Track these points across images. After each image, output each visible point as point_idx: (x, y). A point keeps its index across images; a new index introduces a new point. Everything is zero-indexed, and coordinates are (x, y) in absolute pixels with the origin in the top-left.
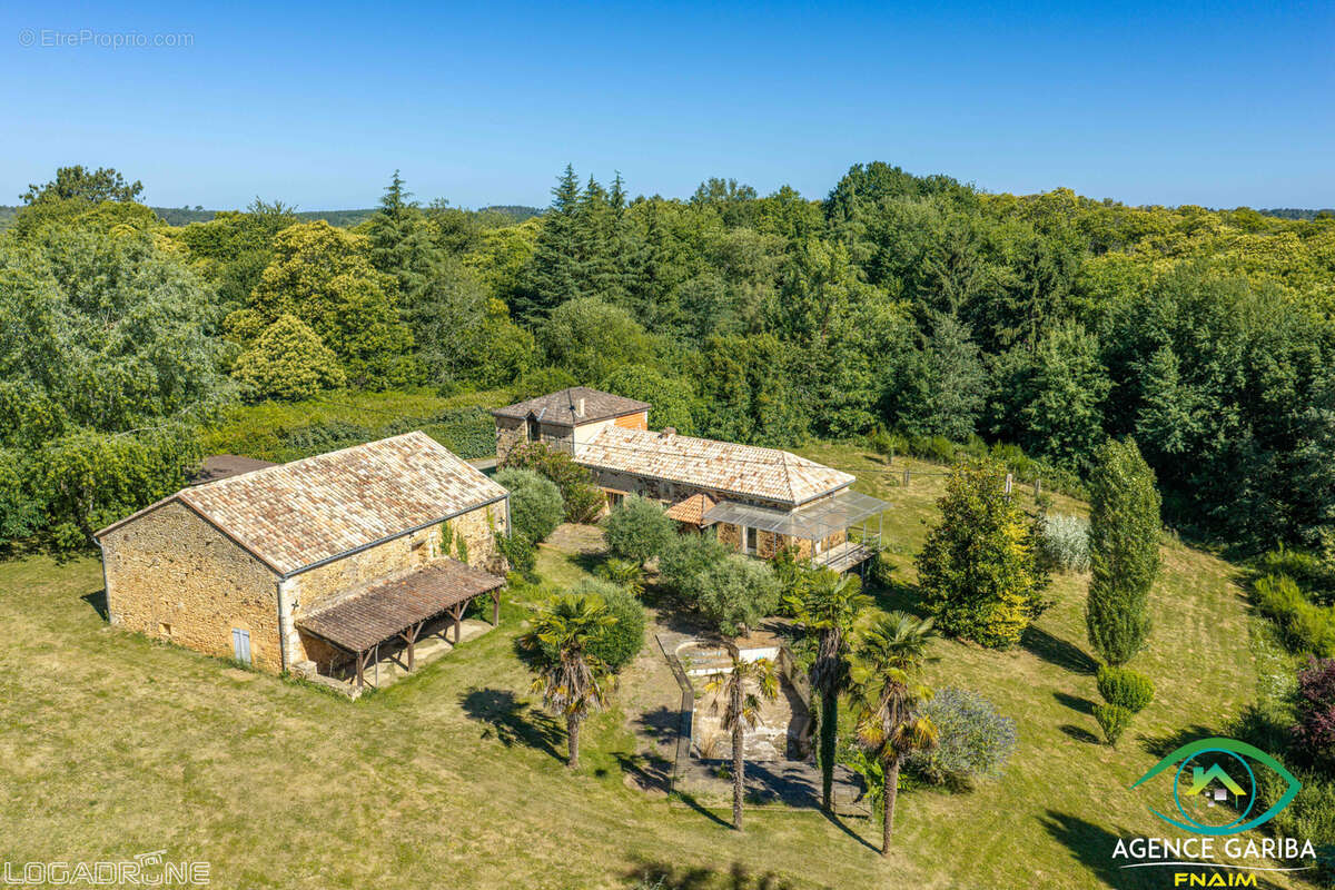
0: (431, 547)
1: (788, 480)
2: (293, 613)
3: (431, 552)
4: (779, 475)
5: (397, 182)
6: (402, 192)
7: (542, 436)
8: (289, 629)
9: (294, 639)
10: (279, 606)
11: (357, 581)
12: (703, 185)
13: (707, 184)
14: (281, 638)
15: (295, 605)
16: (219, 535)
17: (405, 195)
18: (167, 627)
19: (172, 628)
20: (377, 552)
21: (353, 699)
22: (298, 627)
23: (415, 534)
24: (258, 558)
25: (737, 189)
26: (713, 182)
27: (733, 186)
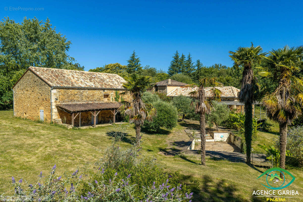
0: (111, 97)
1: (233, 92)
2: (55, 102)
3: (111, 99)
4: (230, 91)
5: (134, 53)
6: (135, 55)
7: (158, 90)
8: (54, 107)
9: (55, 110)
10: (51, 99)
11: (82, 99)
12: (213, 65)
13: (214, 65)
14: (51, 110)
15: (57, 99)
16: (38, 78)
17: (136, 56)
18: (26, 113)
19: (27, 114)
20: (91, 92)
21: (69, 128)
22: (57, 107)
23: (105, 91)
24: (46, 83)
25: (222, 66)
26: (216, 65)
27: (221, 65)
